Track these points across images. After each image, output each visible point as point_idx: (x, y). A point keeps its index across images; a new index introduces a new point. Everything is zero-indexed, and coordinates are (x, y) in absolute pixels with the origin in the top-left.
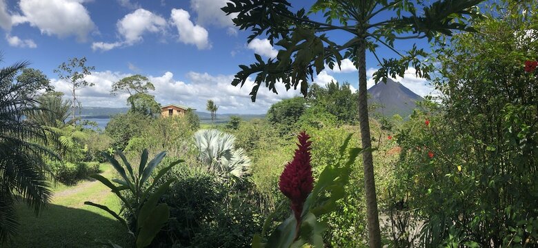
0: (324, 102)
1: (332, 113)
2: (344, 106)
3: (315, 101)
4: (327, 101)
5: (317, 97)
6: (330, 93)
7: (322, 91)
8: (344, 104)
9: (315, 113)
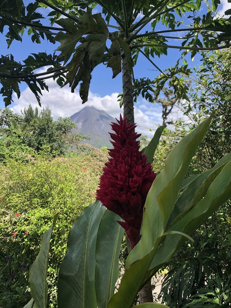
0: (19, 132)
1: (29, 145)
2: (45, 136)
3: (7, 131)
4: (22, 131)
5: (9, 126)
6: (27, 120)
7: (17, 119)
8: (44, 134)
9: (8, 145)
